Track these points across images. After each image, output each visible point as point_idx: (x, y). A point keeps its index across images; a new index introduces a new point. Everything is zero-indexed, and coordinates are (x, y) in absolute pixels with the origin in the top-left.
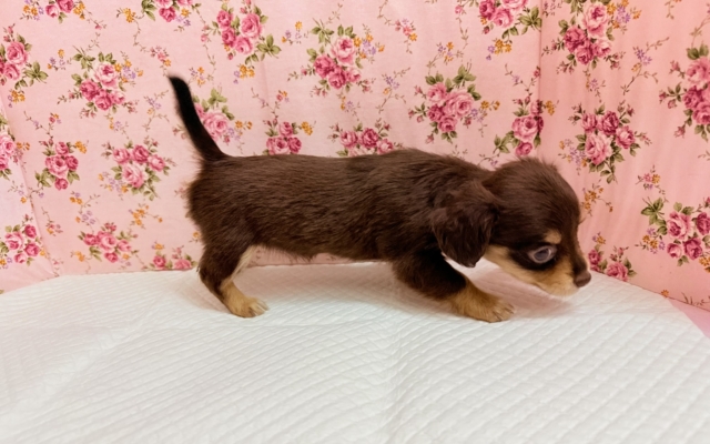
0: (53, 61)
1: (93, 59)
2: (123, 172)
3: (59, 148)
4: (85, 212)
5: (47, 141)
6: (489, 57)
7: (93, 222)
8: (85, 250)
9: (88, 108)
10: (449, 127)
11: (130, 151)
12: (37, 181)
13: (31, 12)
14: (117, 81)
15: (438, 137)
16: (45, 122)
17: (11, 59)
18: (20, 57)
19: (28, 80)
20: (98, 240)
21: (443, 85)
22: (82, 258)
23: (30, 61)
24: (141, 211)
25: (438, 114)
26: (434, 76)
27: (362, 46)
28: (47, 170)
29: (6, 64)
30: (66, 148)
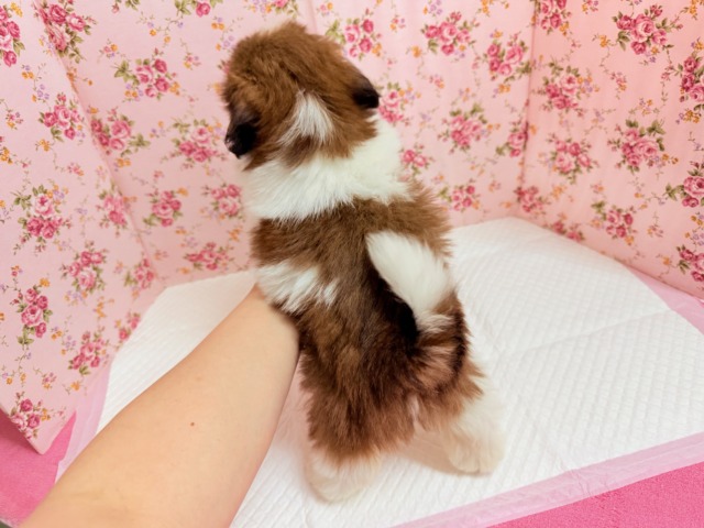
0: (154, 131)
1: (188, 125)
2: (220, 205)
3: (165, 197)
4: (188, 238)
5: (152, 191)
6: (494, 96)
7: (196, 244)
8: (189, 265)
9: (187, 163)
10: (465, 143)
11: (225, 189)
12: (144, 224)
13: (132, 96)
14: (211, 139)
15: (457, 150)
16: (150, 178)
17: (115, 134)
18: (124, 132)
19: (132, 149)
20: (200, 257)
21: (462, 116)
22: (186, 271)
23: (134, 133)
24: (237, 231)
25: (457, 135)
26: (455, 110)
27: (405, 96)
28: (154, 215)
29: (111, 139)
30: (170, 195)
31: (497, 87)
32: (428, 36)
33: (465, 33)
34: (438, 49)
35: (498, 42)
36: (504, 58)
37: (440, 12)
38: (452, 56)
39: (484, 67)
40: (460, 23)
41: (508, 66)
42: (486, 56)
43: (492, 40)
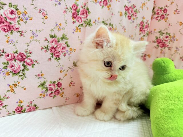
31: (140, 38)
32: (125, 9)
33: (136, 13)
34: (127, 16)
35: (144, 21)
36: (144, 27)
37: (130, 2)
38: (130, 21)
39: (138, 29)
40: (135, 9)
41: (144, 31)
42: (139, 25)
43: (142, 19)
